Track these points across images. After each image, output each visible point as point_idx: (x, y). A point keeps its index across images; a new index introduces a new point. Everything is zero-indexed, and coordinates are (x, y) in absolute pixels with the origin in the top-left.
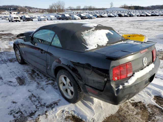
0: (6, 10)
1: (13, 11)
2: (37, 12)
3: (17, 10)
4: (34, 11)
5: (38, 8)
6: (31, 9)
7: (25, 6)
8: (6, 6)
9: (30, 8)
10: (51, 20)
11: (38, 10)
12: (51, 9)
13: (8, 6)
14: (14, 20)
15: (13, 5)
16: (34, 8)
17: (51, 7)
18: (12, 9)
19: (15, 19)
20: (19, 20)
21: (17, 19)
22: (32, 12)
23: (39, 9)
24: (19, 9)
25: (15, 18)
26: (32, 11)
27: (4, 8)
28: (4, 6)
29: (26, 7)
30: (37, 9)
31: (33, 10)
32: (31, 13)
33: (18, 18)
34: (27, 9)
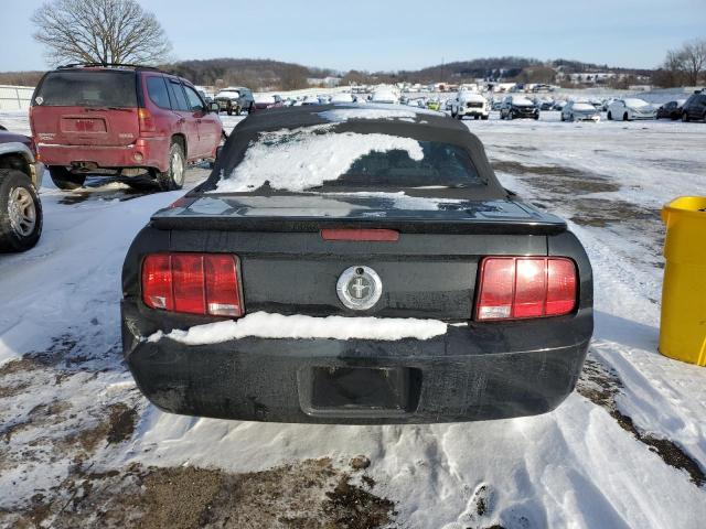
0: (481, 77)
1: (504, 80)
2: (600, 82)
3: (517, 77)
4: (589, 78)
5: (610, 66)
6: (576, 72)
7: (555, 59)
8: (483, 60)
9: (577, 67)
10: (625, 118)
11: (610, 75)
12: (670, 69)
13: (490, 60)
14: (464, 113)
15: (510, 59)
16: (592, 68)
17: (676, 62)
18: (502, 71)
19: (471, 110)
20: (485, 113)
21: (478, 110)
22: (577, 82)
23: (614, 70)
24: (529, 71)
25: (470, 105)
26: (579, 78)
27: (476, 71)
28: (477, 62)
29: (559, 63)
30: (605, 69)
31: (586, 75)
32: (572, 87)
33: (480, 105)
34: (561, 70)
